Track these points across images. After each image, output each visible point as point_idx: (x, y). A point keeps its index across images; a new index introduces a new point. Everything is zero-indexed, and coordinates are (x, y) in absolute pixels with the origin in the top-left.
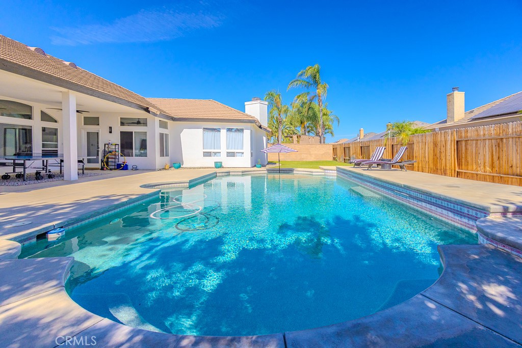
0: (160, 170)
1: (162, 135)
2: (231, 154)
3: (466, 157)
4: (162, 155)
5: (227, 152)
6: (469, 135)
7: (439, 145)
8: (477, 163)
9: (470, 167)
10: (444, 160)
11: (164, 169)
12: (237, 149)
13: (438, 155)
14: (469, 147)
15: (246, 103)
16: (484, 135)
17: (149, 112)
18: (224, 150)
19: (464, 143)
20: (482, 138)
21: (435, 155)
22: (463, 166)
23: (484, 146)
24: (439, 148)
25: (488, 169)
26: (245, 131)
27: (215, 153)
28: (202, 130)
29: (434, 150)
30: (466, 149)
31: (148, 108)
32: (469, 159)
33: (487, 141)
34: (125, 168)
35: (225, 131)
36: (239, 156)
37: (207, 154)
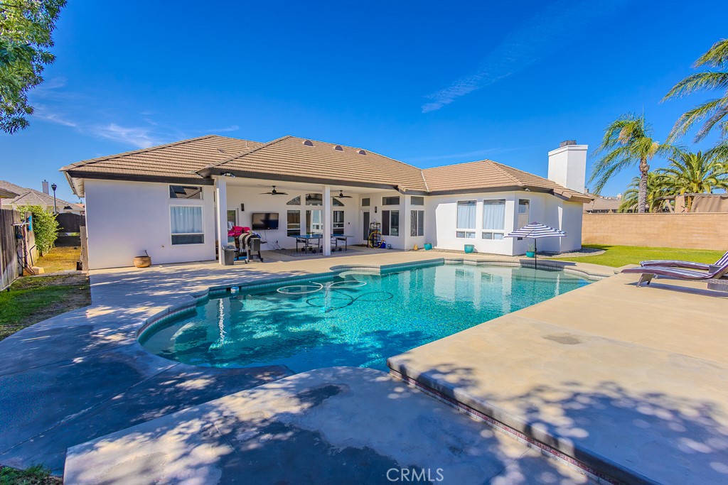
0: (410, 250)
1: (414, 213)
2: (487, 236)
4: (413, 234)
5: (483, 233)
11: (413, 250)
12: (496, 229)
15: (550, 153)
17: (398, 190)
18: (479, 230)
26: (507, 202)
27: (470, 233)
28: (456, 204)
31: (397, 186)
34: (383, 246)
35: (482, 203)
36: (498, 238)
37: (461, 234)
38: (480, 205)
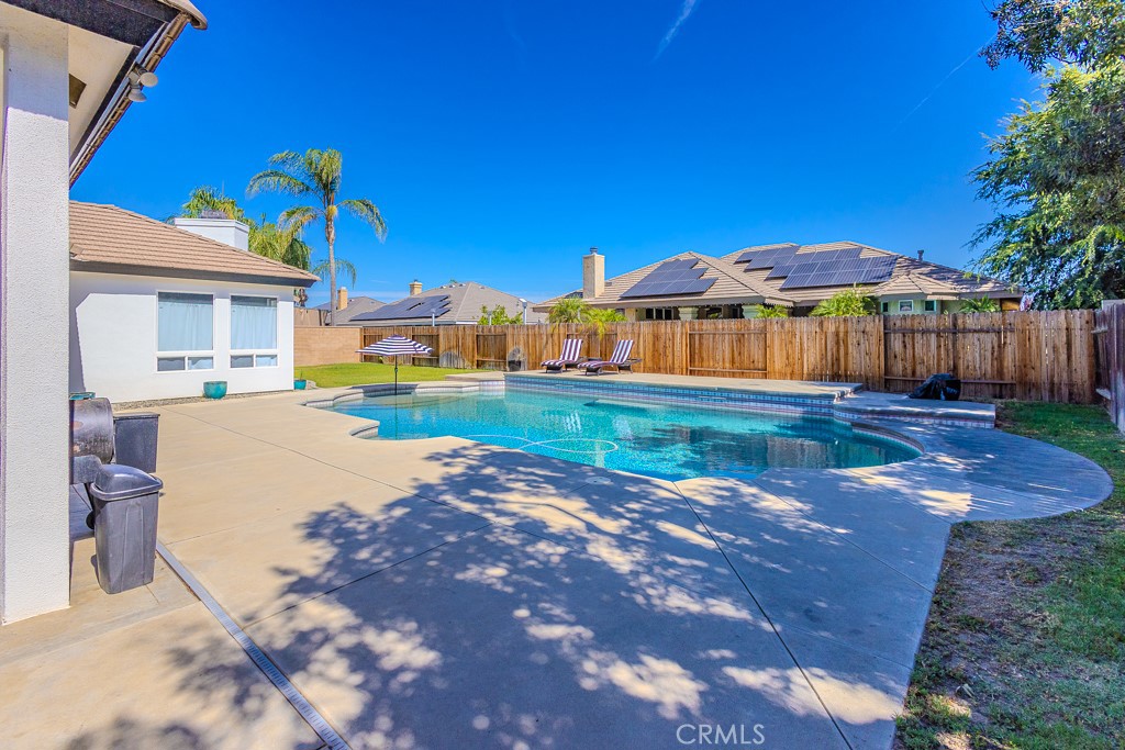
2: (240, 361)
3: (700, 352)
5: (233, 356)
6: (704, 327)
7: (663, 337)
8: (714, 359)
9: (705, 364)
10: (670, 358)
12: (261, 347)
13: (661, 351)
14: (705, 342)
16: (723, 329)
18: (222, 350)
19: (697, 337)
20: (721, 331)
21: (655, 350)
22: (696, 363)
23: (723, 341)
24: (662, 341)
25: (727, 365)
26: (280, 303)
27: (194, 360)
28: (155, 298)
29: (654, 344)
30: (701, 344)
32: (705, 355)
33: (727, 336)
35: (227, 301)
36: (265, 364)
37: (167, 364)
38: (222, 306)
